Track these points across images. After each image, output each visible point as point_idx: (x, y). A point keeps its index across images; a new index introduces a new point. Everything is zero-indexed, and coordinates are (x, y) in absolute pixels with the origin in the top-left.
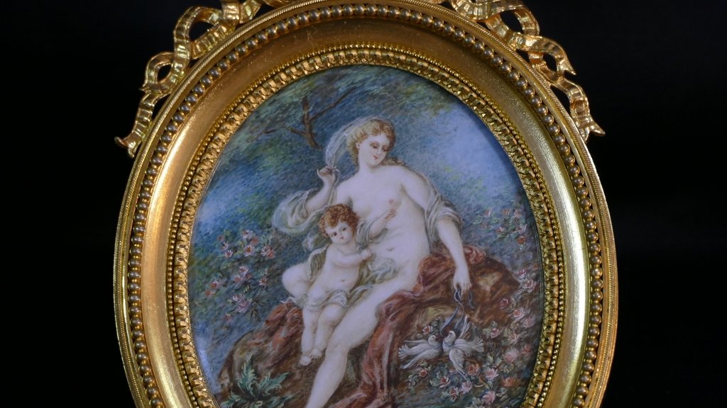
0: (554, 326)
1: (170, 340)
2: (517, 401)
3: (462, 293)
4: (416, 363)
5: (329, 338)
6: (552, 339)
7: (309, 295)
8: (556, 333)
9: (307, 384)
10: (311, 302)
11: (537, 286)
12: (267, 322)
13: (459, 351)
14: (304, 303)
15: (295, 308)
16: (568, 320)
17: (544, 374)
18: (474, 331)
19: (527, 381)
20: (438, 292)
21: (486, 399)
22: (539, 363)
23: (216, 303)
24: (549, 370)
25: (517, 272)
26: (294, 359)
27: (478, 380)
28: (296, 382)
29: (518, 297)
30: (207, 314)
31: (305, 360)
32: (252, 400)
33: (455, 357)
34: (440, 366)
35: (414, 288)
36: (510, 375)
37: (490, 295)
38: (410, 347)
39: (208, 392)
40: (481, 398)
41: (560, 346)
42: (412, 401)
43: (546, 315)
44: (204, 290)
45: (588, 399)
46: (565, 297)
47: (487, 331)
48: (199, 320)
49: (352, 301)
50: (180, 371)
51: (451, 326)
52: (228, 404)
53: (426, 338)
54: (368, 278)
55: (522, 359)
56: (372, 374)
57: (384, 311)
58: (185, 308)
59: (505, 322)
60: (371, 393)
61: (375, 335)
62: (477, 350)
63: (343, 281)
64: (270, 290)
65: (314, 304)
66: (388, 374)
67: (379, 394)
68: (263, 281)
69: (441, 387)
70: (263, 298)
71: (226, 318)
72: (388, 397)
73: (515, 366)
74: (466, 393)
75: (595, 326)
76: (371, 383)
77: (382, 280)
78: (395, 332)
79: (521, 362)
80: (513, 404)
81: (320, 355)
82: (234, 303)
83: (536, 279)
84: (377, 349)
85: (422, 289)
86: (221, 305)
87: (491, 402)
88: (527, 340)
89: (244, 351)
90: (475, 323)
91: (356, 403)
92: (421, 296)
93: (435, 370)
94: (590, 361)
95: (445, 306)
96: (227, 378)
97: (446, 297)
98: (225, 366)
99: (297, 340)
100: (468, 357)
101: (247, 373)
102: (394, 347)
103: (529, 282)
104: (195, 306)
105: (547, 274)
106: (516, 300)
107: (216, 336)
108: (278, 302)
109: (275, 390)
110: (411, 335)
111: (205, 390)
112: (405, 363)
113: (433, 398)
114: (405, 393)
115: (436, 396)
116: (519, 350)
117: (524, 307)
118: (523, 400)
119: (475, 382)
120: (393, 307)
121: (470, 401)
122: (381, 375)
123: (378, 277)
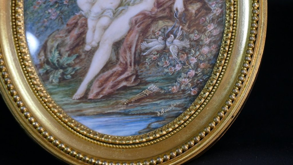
0: (230, 35)
1: (12, 33)
2: (207, 77)
3: (179, 14)
4: (151, 52)
5: (102, 36)
6: (228, 42)
7: (92, 10)
8: (231, 39)
9: (88, 61)
10: (92, 15)
11: (222, 12)
12: (67, 25)
13: (176, 47)
14: (89, 15)
15: (84, 18)
16: (238, 32)
17: (223, 62)
18: (184, 35)
19: (213, 65)
20: (165, 12)
21: (190, 74)
22: (221, 55)
23: (39, 13)
24: (226, 60)
25: (211, 3)
26: (81, 46)
27: (185, 63)
28: (82, 60)
29: (211, 17)
30: (34, 19)
31: (88, 48)
32: (56, 69)
33: (173, 50)
34: (164, 54)
35: (152, 10)
36: (204, 61)
37: (195, 15)
38: (148, 43)
39: (32, 63)
40: (187, 73)
41: (233, 46)
42: (147, 74)
43: (226, 28)
44: (32, 5)
45: (247, 77)
46: (237, 19)
47: (192, 36)
48: (29, 22)
49: (116, 15)
50: (17, 50)
51: (171, 32)
52: (43, 70)
53: (157, 38)
54: (126, 3)
55: (211, 52)
56: (125, 57)
57: (134, 22)
58: (21, 15)
59: (202, 31)
60: (124, 68)
61: (128, 35)
62: (186, 46)
63: (112, 3)
64: (70, 6)
65: (95, 16)
66: (135, 58)
67: (129, 69)
68: (66, 2)
69: (164, 66)
70: (65, 11)
71: (44, 22)
72: (134, 71)
73: (207, 57)
74: (178, 71)
75: (253, 35)
76: (124, 62)
77: (134, 4)
78: (139, 34)
79: (210, 54)
80: (205, 78)
81: (96, 45)
82: (49, 13)
83: (221, 7)
84: (129, 43)
85: (156, 10)
86: (41, 14)
87: (192, 76)
88: (215, 42)
89: (53, 41)
90: (185, 31)
91: (115, 73)
92: (156, 14)
93: (161, 57)
94: (249, 55)
95: (169, 21)
96: (43, 56)
97: (169, 15)
98: (42, 49)
99: (84, 36)
100: (180, 50)
101: (54, 53)
102: (138, 42)
103: (217, 9)
104: (27, 14)
105: (228, 5)
106: (209, 19)
107: (38, 32)
108: (74, 14)
109: (70, 64)
110: (149, 36)
111: (30, 62)
112: (144, 52)
113: (159, 73)
114: (143, 69)
115: (161, 71)
116: (210, 47)
117: (214, 23)
118: (210, 76)
119: (184, 64)
120: (139, 20)
121: (180, 75)
122: (131, 58)
123: (132, 2)
